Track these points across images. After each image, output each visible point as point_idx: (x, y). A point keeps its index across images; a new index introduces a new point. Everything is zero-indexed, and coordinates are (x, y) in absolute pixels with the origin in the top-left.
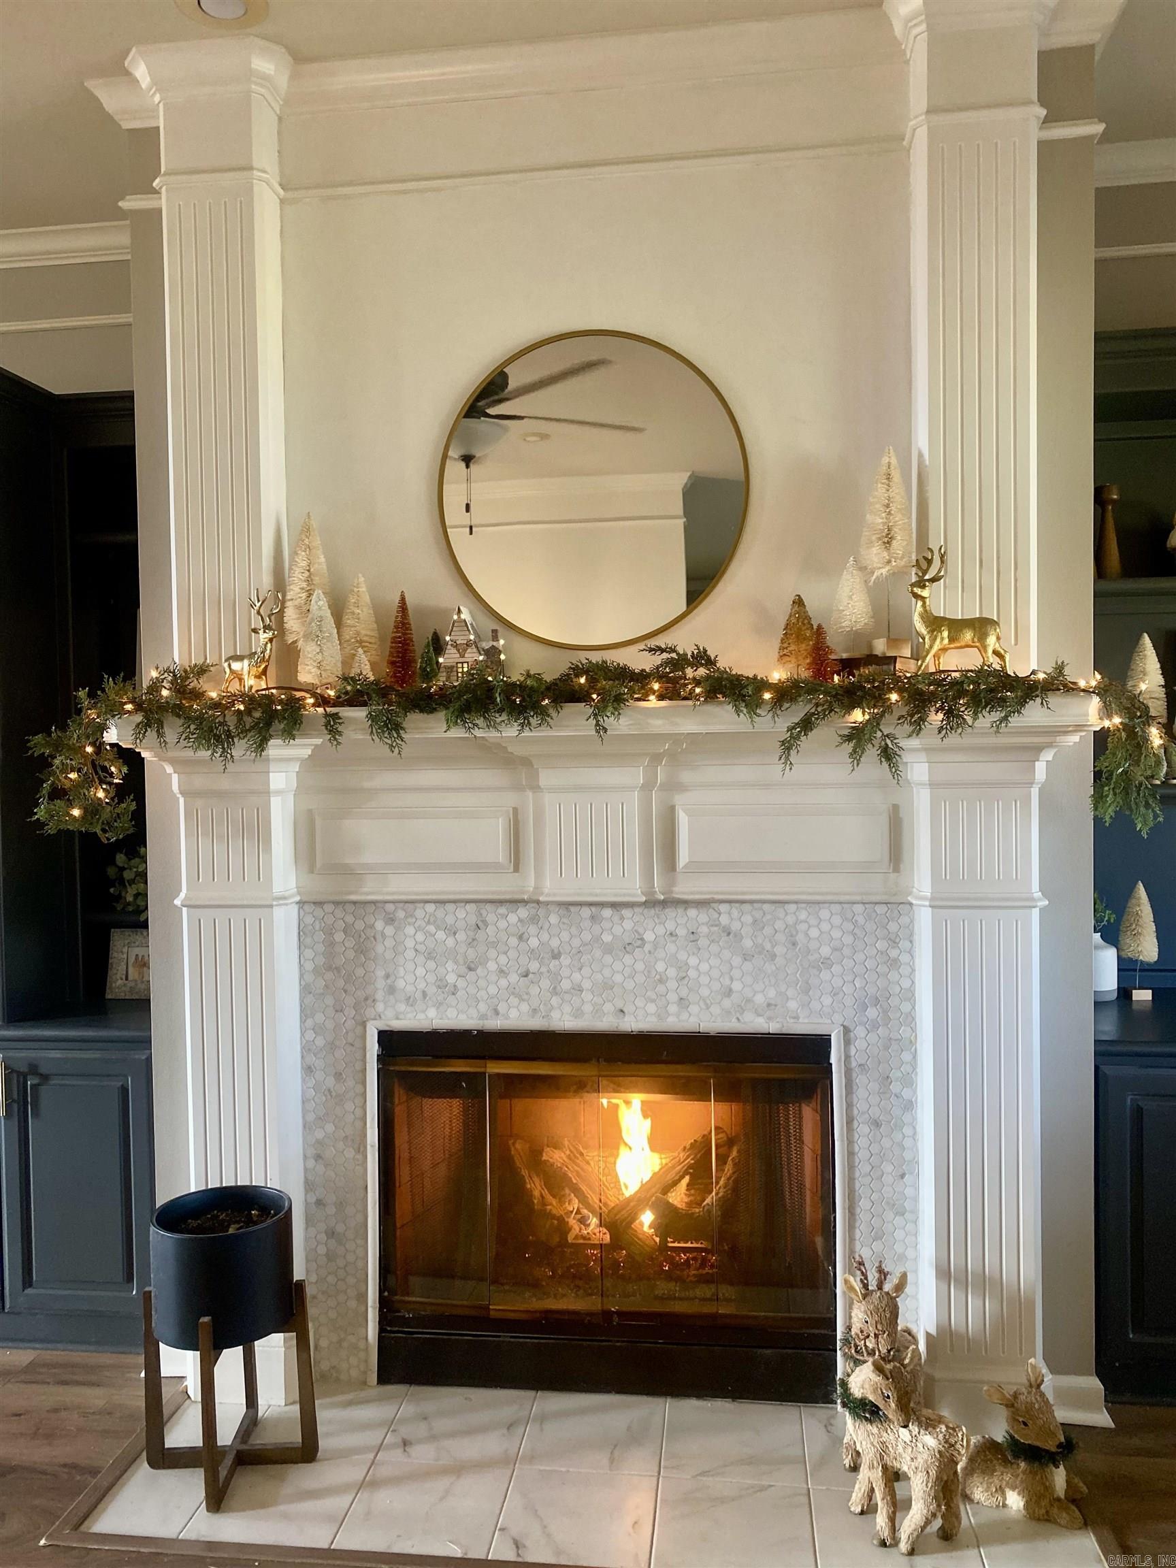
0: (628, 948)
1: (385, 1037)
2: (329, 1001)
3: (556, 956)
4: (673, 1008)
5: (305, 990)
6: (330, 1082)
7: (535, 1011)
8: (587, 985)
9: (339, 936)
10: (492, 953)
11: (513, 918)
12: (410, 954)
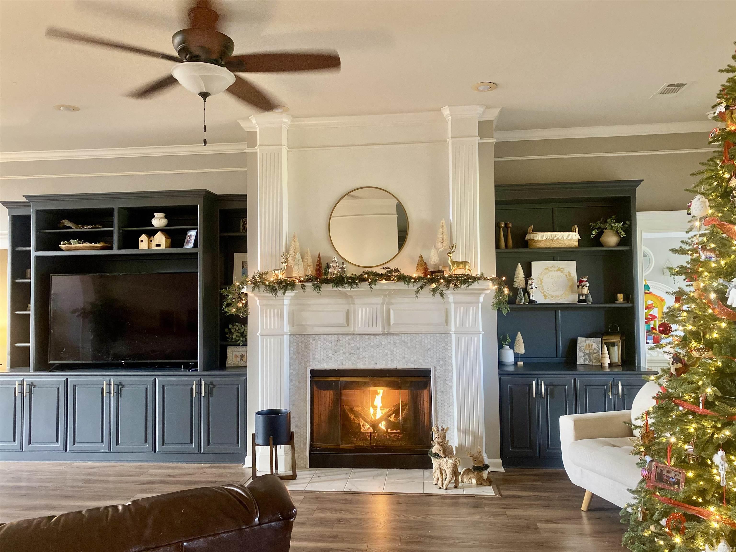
0: (378, 346)
1: (312, 371)
2: (297, 361)
3: (359, 349)
4: (389, 362)
5: (291, 359)
6: (297, 384)
7: (353, 364)
8: (367, 356)
9: (300, 344)
10: (341, 348)
11: (347, 339)
12: (319, 349)
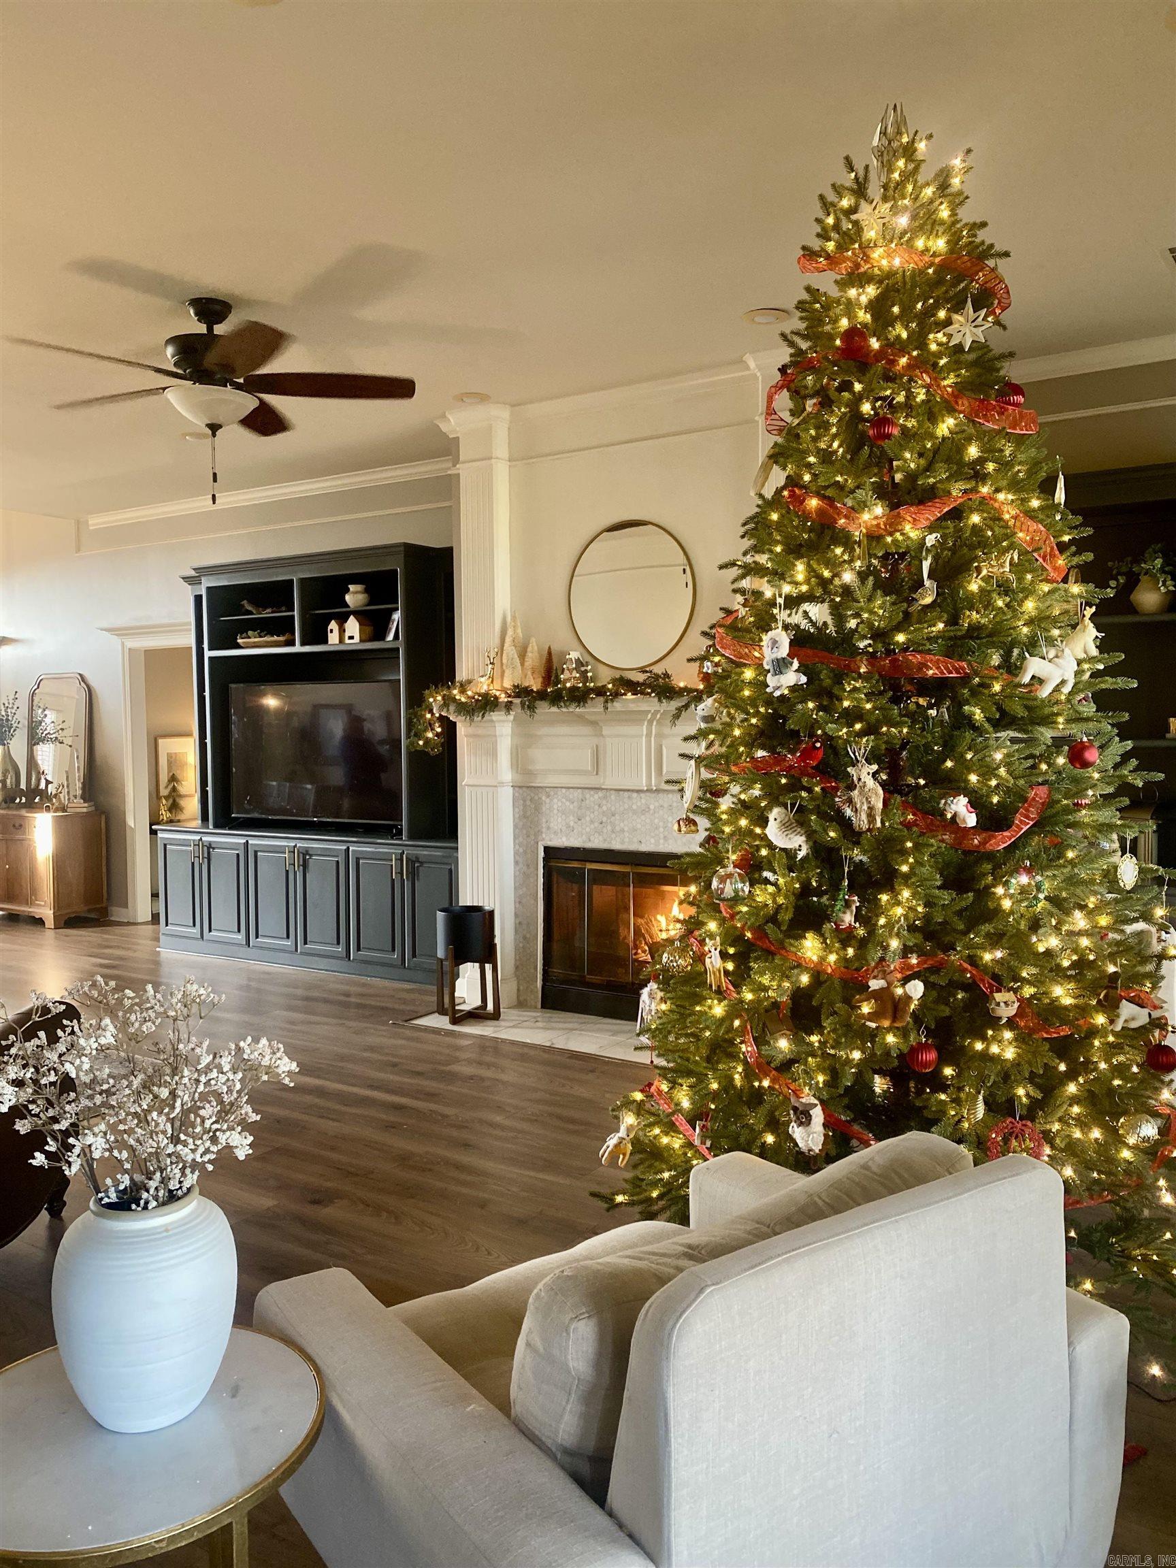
0: (644, 812)
1: (547, 849)
2: (525, 832)
3: (613, 815)
4: (662, 841)
5: (515, 826)
6: (525, 868)
7: (605, 840)
8: (626, 829)
9: (528, 803)
10: (588, 813)
11: (596, 797)
12: (555, 811)
